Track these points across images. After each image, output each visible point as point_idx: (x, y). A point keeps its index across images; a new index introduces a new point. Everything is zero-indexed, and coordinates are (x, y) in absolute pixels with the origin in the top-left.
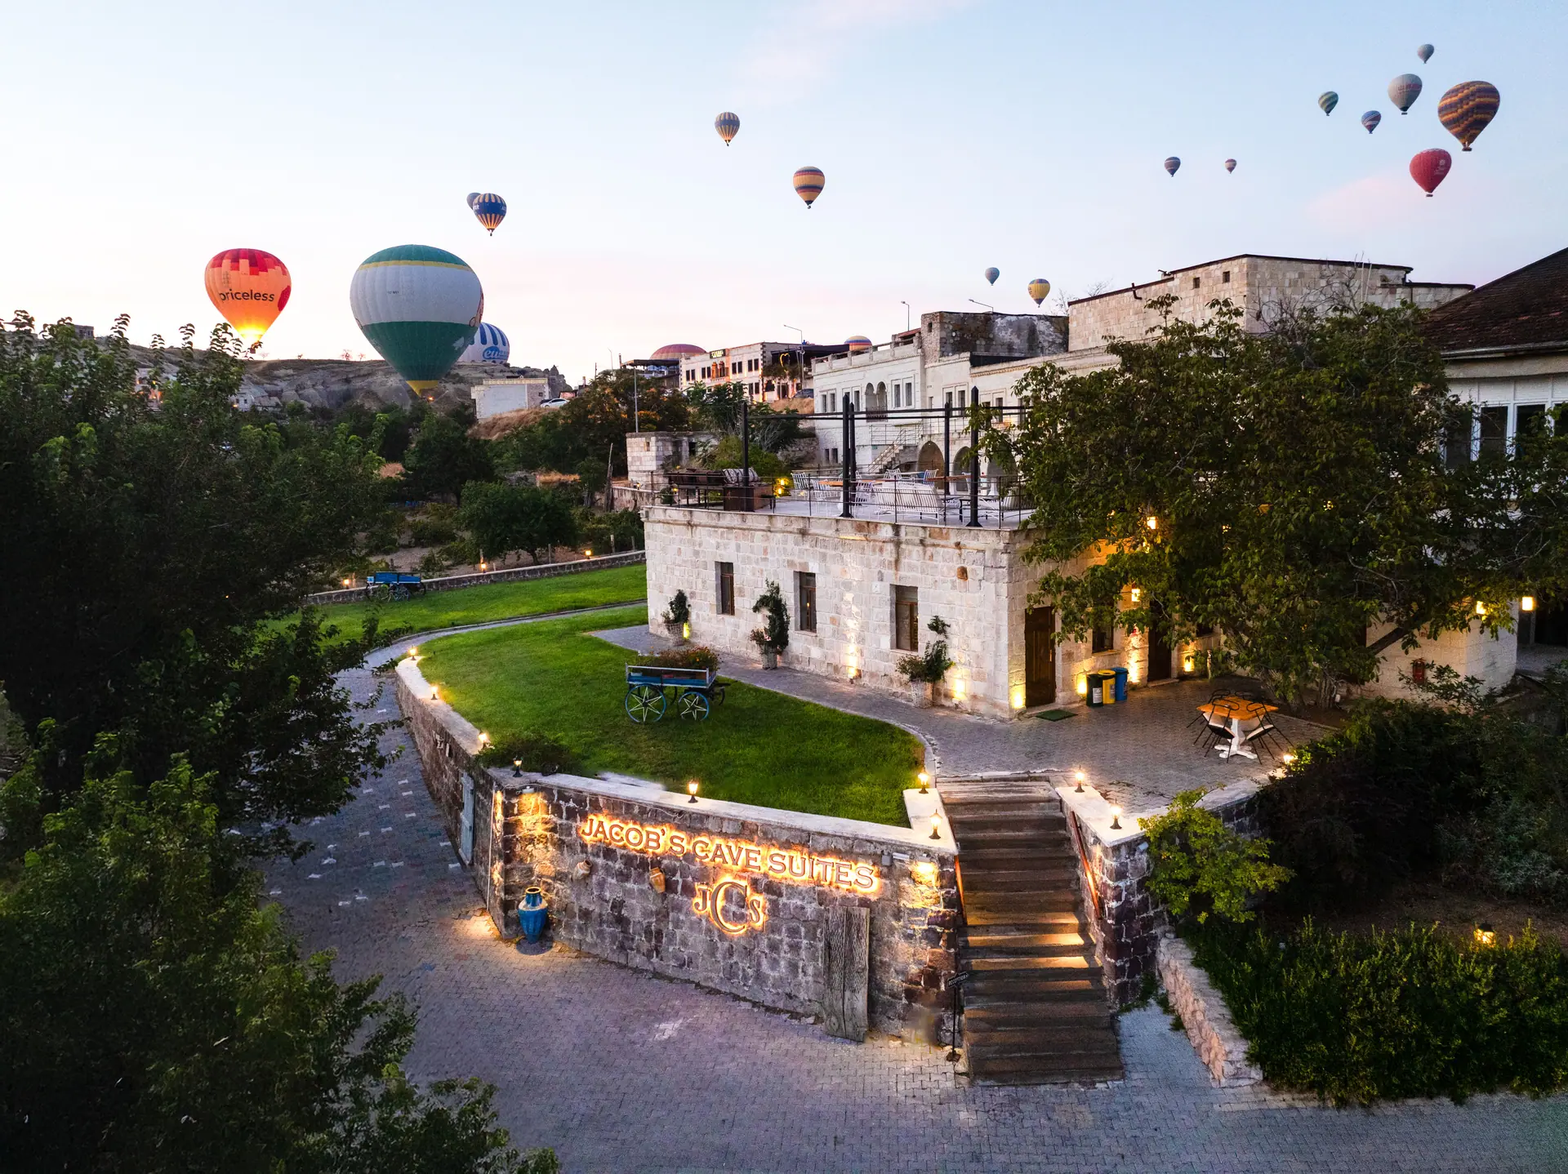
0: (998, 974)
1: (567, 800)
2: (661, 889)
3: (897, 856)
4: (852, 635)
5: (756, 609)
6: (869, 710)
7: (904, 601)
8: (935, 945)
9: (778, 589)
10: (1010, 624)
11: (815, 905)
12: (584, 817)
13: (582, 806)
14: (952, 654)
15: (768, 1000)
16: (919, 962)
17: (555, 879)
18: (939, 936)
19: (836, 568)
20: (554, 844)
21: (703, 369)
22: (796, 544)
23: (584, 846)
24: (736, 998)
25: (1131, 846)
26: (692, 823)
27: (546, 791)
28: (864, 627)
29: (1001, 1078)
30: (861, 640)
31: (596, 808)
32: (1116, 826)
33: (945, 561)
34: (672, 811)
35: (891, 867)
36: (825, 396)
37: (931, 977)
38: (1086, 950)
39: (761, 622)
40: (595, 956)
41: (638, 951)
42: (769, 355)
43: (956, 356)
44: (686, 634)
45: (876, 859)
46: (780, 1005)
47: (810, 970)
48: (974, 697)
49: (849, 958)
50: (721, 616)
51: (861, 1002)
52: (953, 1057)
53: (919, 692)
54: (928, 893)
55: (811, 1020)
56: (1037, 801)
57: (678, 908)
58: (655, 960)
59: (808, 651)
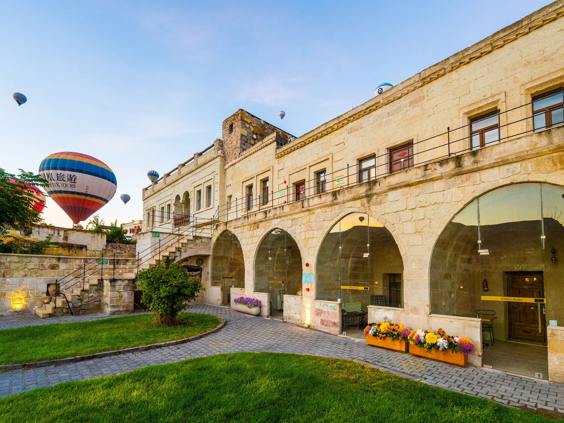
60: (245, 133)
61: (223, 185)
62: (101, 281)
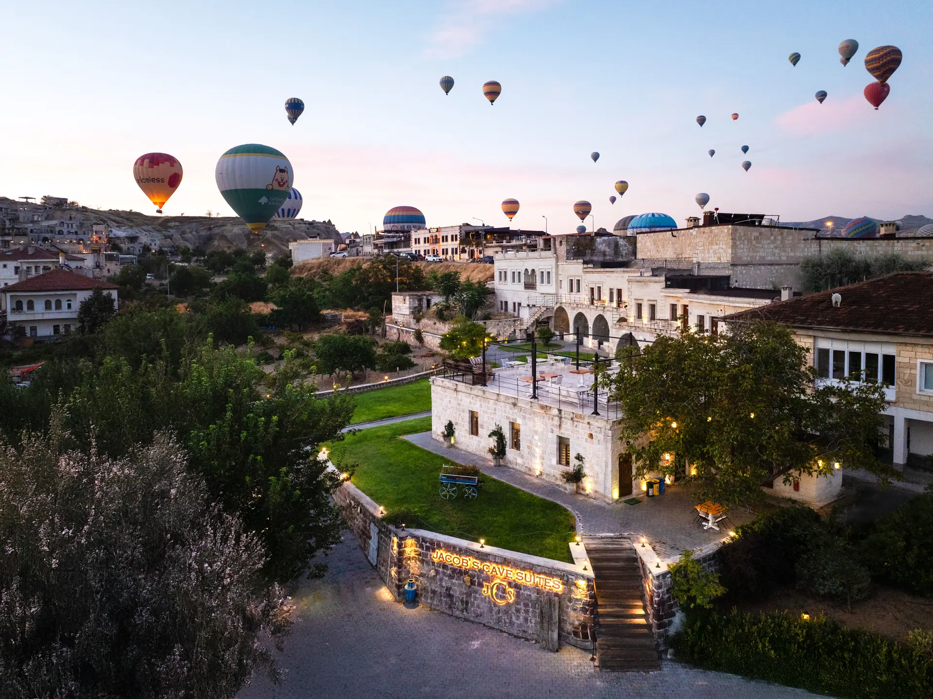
0: (609, 626)
1: (426, 542)
2: (469, 584)
3: (570, 576)
4: (538, 455)
5: (490, 436)
6: (548, 495)
7: (563, 444)
8: (585, 613)
9: (501, 428)
10: (612, 461)
11: (535, 594)
12: (434, 550)
13: (434, 546)
14: (586, 471)
15: (515, 632)
16: (578, 620)
17: (420, 576)
18: (587, 610)
19: (530, 424)
20: (419, 561)
21: (425, 238)
22: (511, 409)
23: (433, 563)
24: (501, 631)
25: (664, 575)
26: (483, 557)
27: (416, 538)
28: (544, 452)
29: (613, 669)
30: (543, 458)
31: (439, 547)
32: (658, 566)
33: (582, 430)
34: (474, 551)
35: (567, 581)
36: (501, 272)
37: (584, 626)
38: (645, 616)
39: (492, 442)
40: (438, 610)
41: (458, 609)
42: (463, 232)
43: (575, 261)
44: (452, 442)
45: (561, 577)
46: (520, 635)
47: (533, 621)
48: (596, 492)
49: (551, 617)
50: (471, 436)
51: (555, 636)
52: (593, 659)
53: (570, 487)
54: (583, 593)
55: (534, 642)
56: (625, 549)
57: (476, 592)
58: (465, 613)
59: (516, 459)
60: (569, 248)
61: (557, 274)
62: (515, 330)
